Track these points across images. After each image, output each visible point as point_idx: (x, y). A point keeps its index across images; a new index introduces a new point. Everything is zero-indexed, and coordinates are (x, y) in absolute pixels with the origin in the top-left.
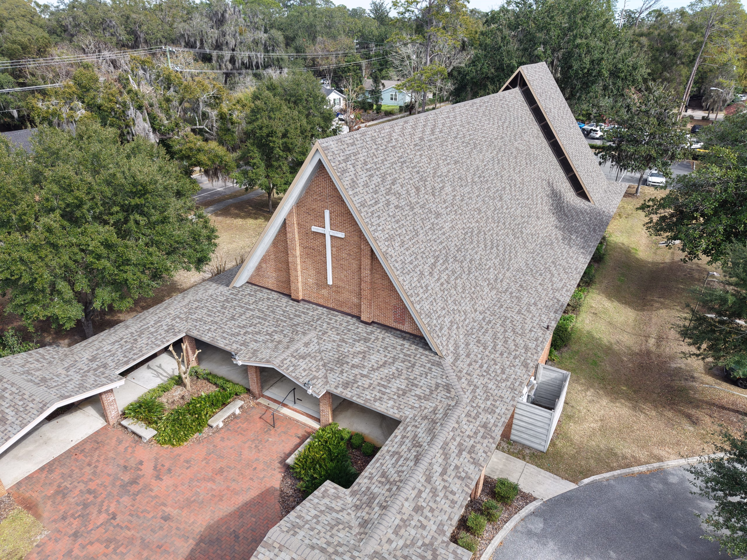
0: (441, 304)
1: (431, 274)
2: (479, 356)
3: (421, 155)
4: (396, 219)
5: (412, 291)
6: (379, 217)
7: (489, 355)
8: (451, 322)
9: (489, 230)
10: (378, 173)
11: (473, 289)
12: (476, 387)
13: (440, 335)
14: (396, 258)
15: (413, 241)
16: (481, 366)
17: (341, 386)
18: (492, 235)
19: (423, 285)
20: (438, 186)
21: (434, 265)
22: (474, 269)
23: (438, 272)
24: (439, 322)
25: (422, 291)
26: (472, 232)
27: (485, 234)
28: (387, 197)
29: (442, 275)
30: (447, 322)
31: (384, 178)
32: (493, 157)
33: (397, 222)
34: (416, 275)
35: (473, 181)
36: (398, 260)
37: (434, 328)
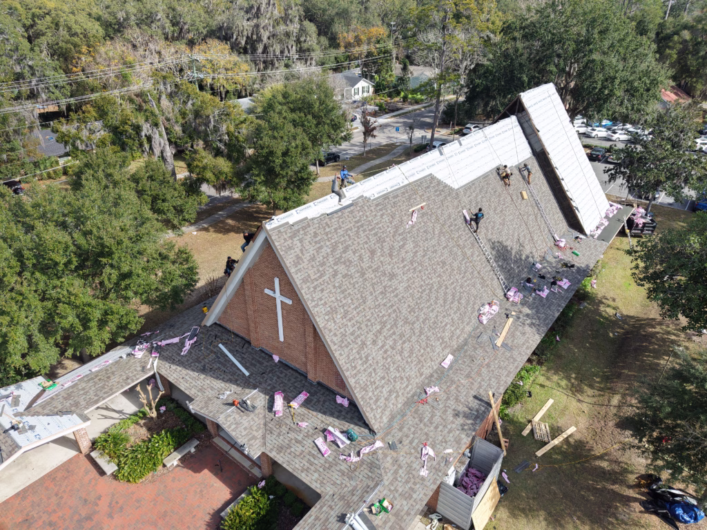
0: (380, 373)
1: (374, 342)
2: (413, 429)
3: (382, 215)
4: (343, 288)
5: (348, 365)
6: (322, 290)
7: (423, 427)
8: (390, 392)
9: (453, 283)
10: (328, 243)
11: (422, 351)
12: (400, 467)
13: (374, 407)
14: (336, 331)
15: (358, 310)
16: (411, 443)
17: (275, 449)
18: (455, 288)
19: (363, 356)
20: (396, 245)
21: (380, 332)
22: (426, 329)
23: (383, 339)
24: (375, 393)
25: (360, 362)
26: (430, 290)
27: (447, 288)
28: (335, 268)
29: (388, 342)
30: (385, 392)
31: (334, 248)
32: (470, 202)
33: (343, 292)
34: (356, 346)
35: (441, 232)
36: (338, 333)
37: (368, 400)
